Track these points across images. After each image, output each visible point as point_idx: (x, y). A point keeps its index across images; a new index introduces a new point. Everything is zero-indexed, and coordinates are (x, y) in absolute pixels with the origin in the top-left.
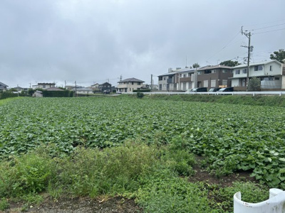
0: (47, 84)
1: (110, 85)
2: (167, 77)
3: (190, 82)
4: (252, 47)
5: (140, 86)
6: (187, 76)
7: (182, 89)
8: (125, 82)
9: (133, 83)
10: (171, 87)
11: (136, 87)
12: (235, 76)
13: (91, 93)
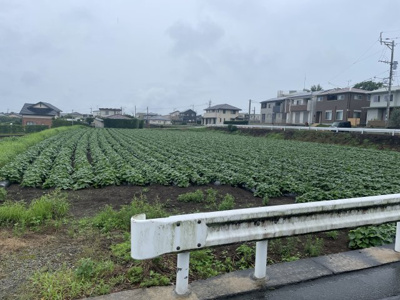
0: (111, 110)
1: (195, 113)
2: (274, 104)
3: (306, 113)
4: (396, 63)
5: (234, 116)
6: (302, 102)
7: (294, 122)
8: (213, 110)
9: (224, 111)
10: (279, 118)
11: (228, 116)
12: (373, 104)
13: (169, 123)
